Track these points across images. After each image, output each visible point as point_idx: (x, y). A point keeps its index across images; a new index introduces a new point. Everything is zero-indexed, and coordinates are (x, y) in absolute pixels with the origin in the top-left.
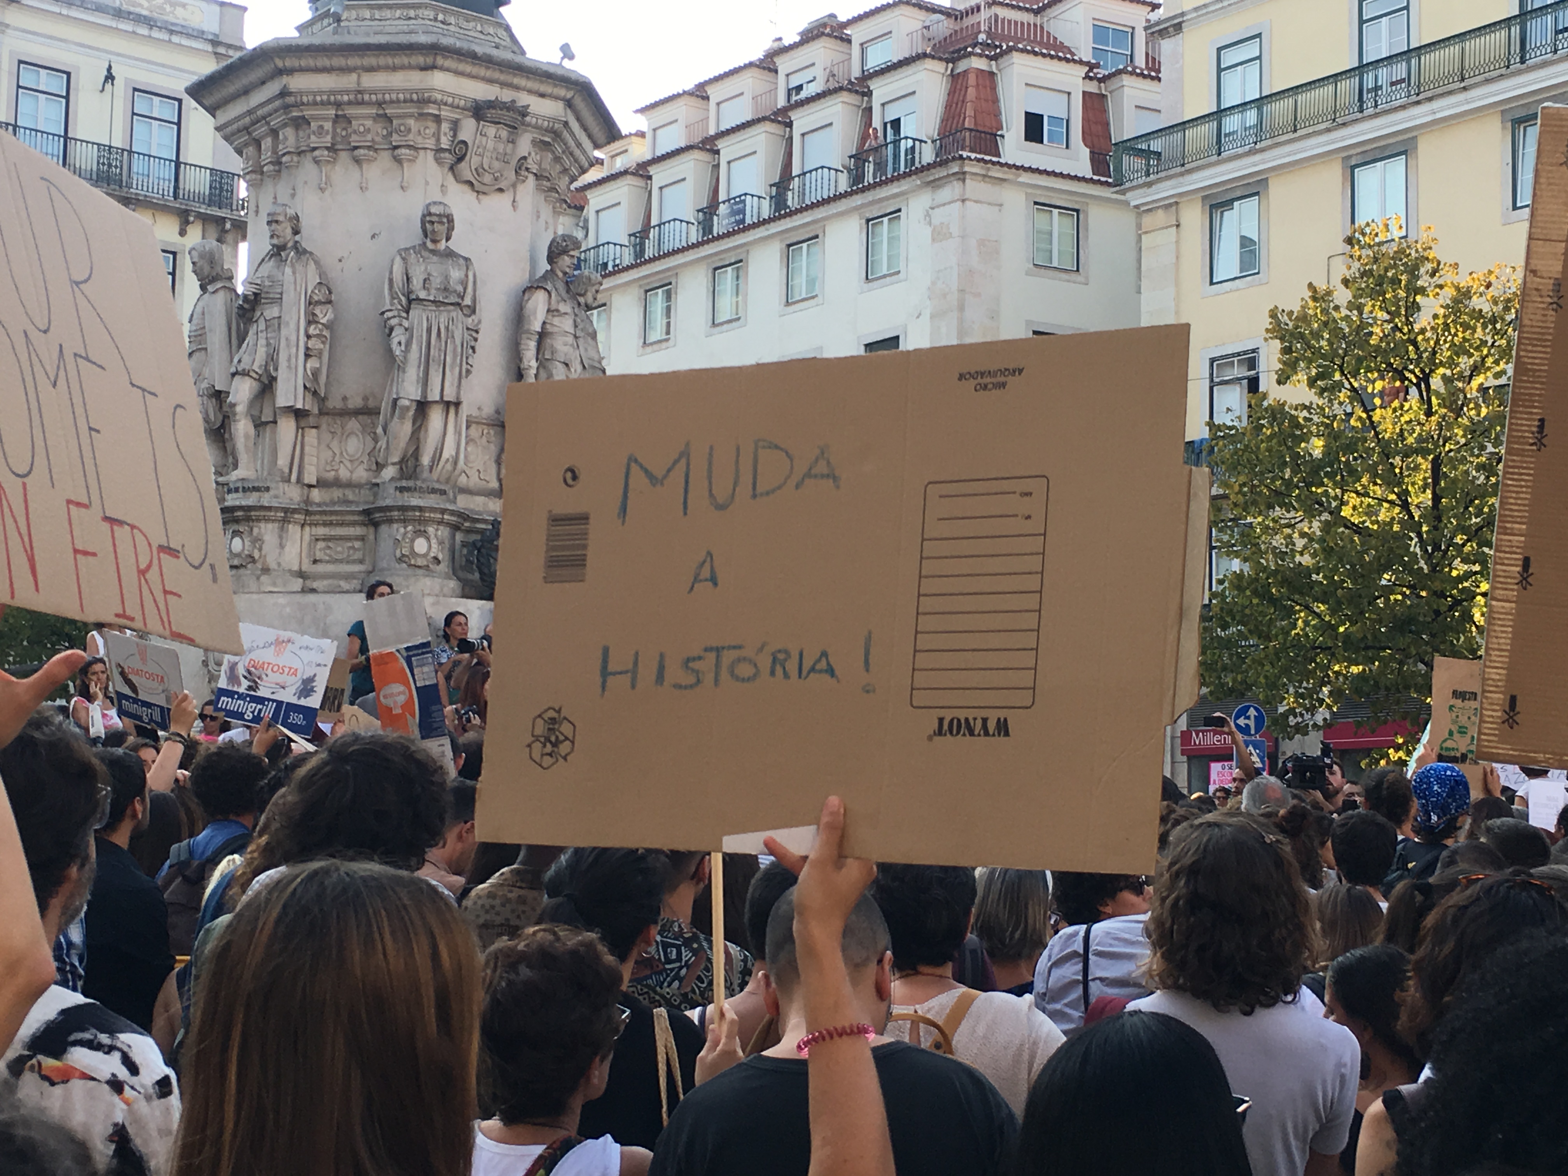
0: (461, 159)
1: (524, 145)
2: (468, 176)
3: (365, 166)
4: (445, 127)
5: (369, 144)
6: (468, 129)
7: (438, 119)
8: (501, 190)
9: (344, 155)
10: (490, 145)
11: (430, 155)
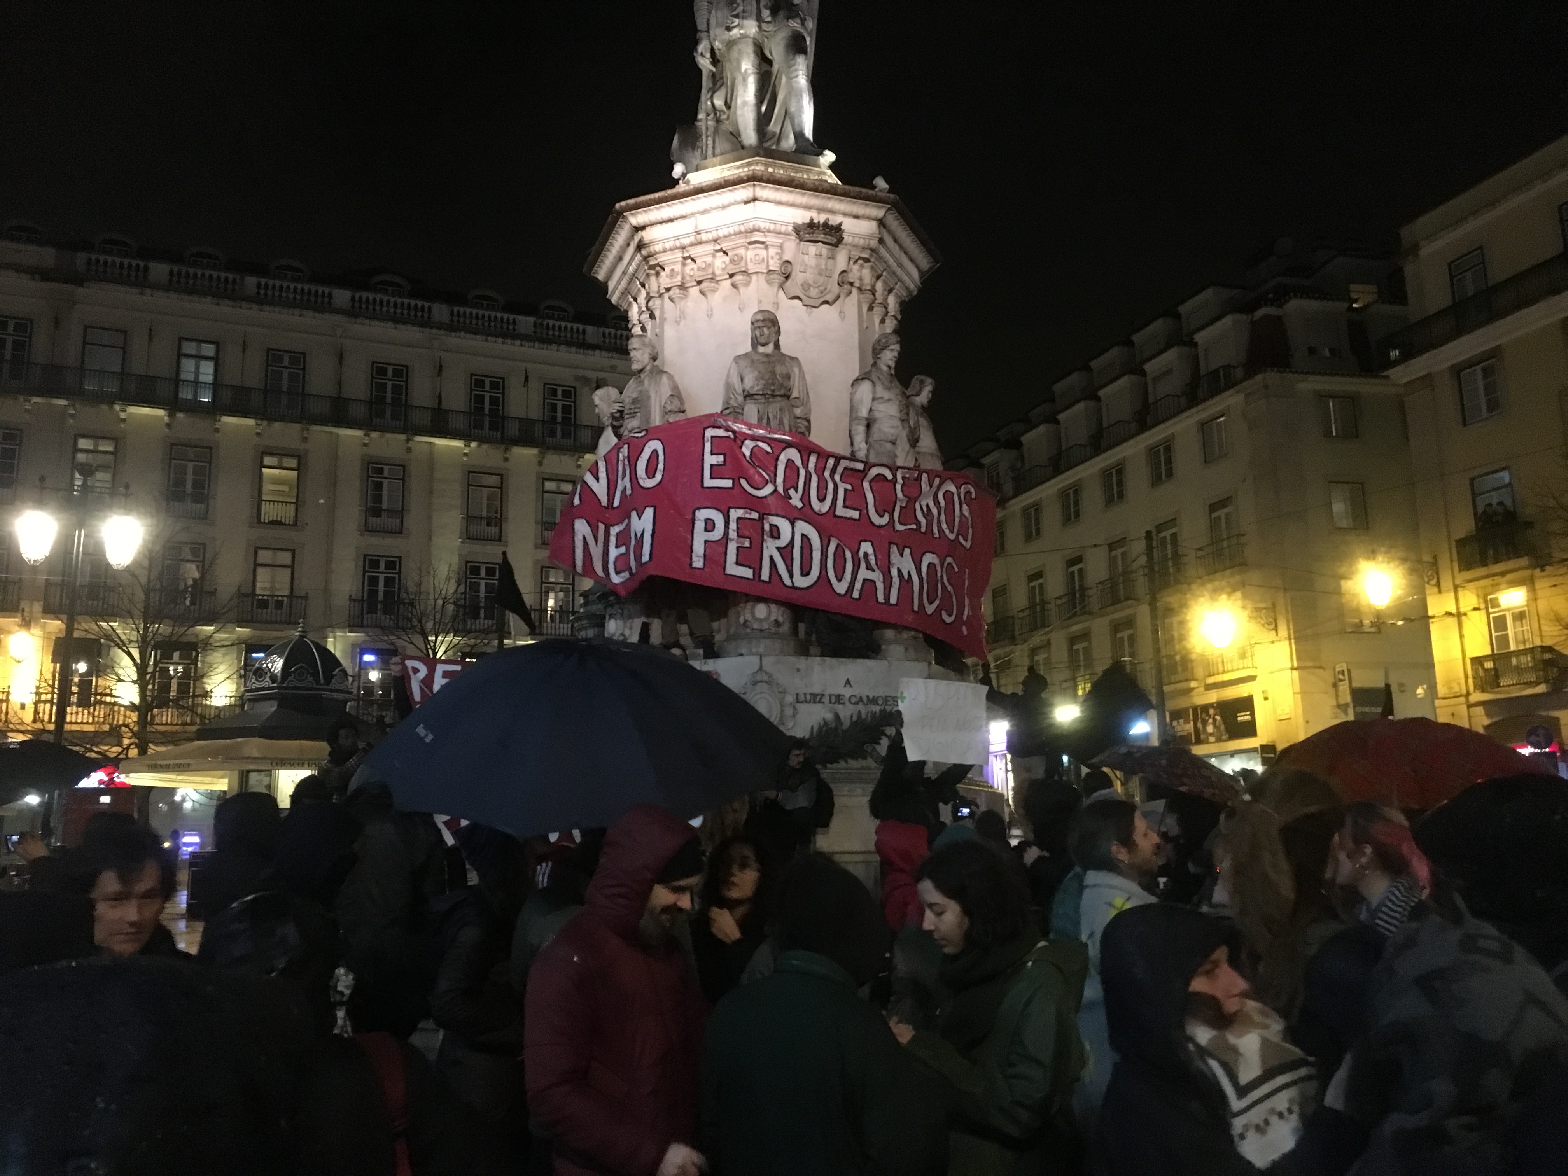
0: (789, 276)
2: (796, 291)
3: (709, 295)
5: (710, 276)
6: (792, 251)
7: (764, 245)
10: (813, 261)
11: (762, 278)
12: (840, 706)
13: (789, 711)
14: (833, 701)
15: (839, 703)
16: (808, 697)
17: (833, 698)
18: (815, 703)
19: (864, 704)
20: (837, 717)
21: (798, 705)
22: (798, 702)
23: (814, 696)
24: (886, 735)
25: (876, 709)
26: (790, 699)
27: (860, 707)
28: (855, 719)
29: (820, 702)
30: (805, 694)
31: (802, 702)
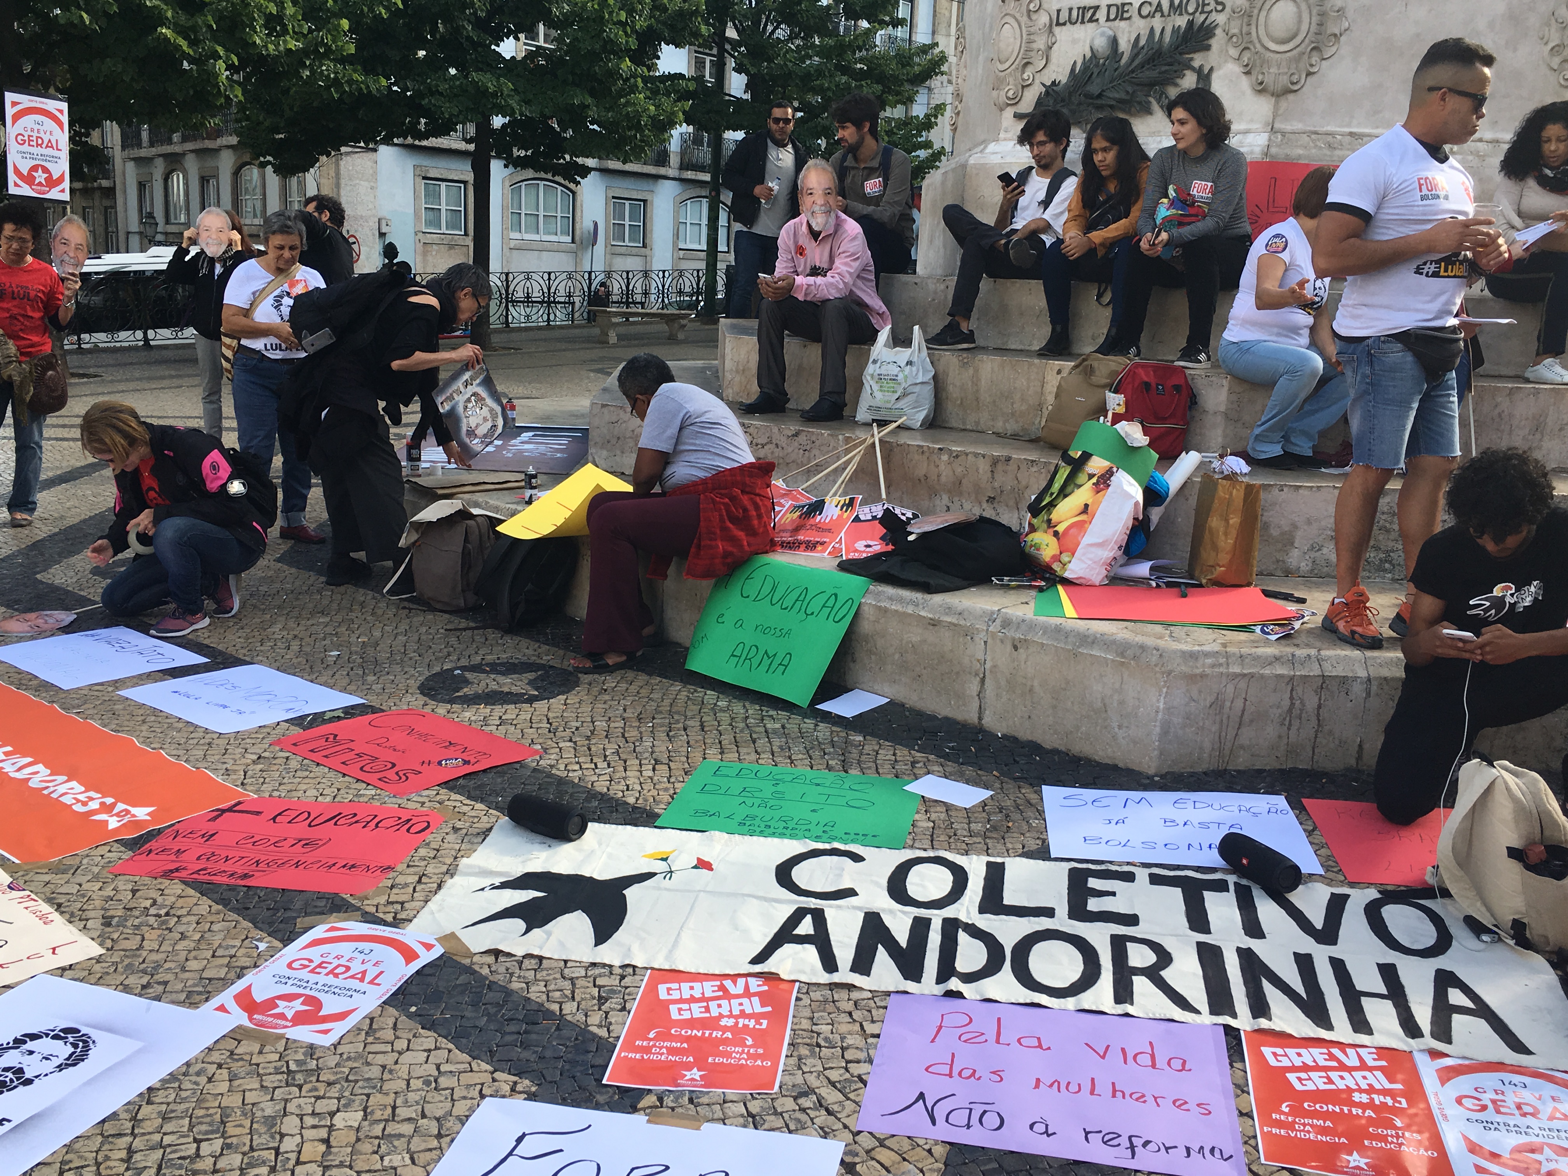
12: (1123, 24)
13: (1040, 43)
14: (1112, 17)
15: (1122, 19)
16: (1075, 13)
17: (1113, 10)
18: (1083, 22)
19: (1163, 16)
20: (1114, 42)
21: (1057, 30)
22: (1058, 24)
23: (1084, 9)
24: (1193, 69)
25: (1181, 21)
26: (1043, 19)
27: (1157, 23)
28: (1142, 42)
29: (1091, 20)
30: (1071, 10)
31: (1064, 24)
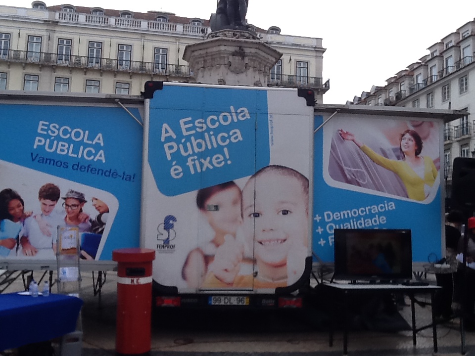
0: (230, 65)
1: (247, 60)
2: (233, 69)
3: (210, 70)
4: (226, 59)
5: (211, 65)
6: (231, 59)
7: (224, 57)
8: (242, 72)
9: (206, 69)
10: (237, 61)
11: (223, 66)
